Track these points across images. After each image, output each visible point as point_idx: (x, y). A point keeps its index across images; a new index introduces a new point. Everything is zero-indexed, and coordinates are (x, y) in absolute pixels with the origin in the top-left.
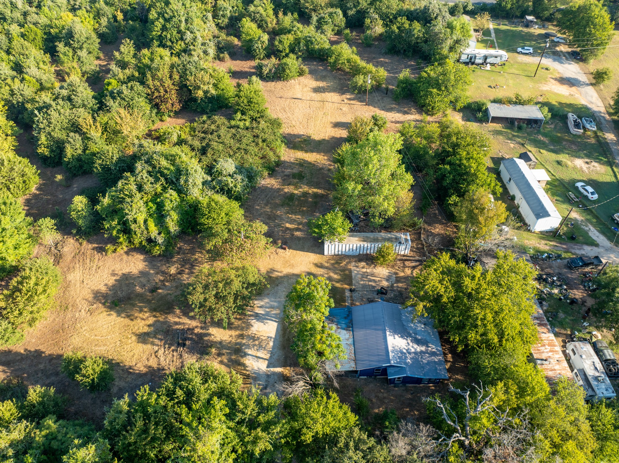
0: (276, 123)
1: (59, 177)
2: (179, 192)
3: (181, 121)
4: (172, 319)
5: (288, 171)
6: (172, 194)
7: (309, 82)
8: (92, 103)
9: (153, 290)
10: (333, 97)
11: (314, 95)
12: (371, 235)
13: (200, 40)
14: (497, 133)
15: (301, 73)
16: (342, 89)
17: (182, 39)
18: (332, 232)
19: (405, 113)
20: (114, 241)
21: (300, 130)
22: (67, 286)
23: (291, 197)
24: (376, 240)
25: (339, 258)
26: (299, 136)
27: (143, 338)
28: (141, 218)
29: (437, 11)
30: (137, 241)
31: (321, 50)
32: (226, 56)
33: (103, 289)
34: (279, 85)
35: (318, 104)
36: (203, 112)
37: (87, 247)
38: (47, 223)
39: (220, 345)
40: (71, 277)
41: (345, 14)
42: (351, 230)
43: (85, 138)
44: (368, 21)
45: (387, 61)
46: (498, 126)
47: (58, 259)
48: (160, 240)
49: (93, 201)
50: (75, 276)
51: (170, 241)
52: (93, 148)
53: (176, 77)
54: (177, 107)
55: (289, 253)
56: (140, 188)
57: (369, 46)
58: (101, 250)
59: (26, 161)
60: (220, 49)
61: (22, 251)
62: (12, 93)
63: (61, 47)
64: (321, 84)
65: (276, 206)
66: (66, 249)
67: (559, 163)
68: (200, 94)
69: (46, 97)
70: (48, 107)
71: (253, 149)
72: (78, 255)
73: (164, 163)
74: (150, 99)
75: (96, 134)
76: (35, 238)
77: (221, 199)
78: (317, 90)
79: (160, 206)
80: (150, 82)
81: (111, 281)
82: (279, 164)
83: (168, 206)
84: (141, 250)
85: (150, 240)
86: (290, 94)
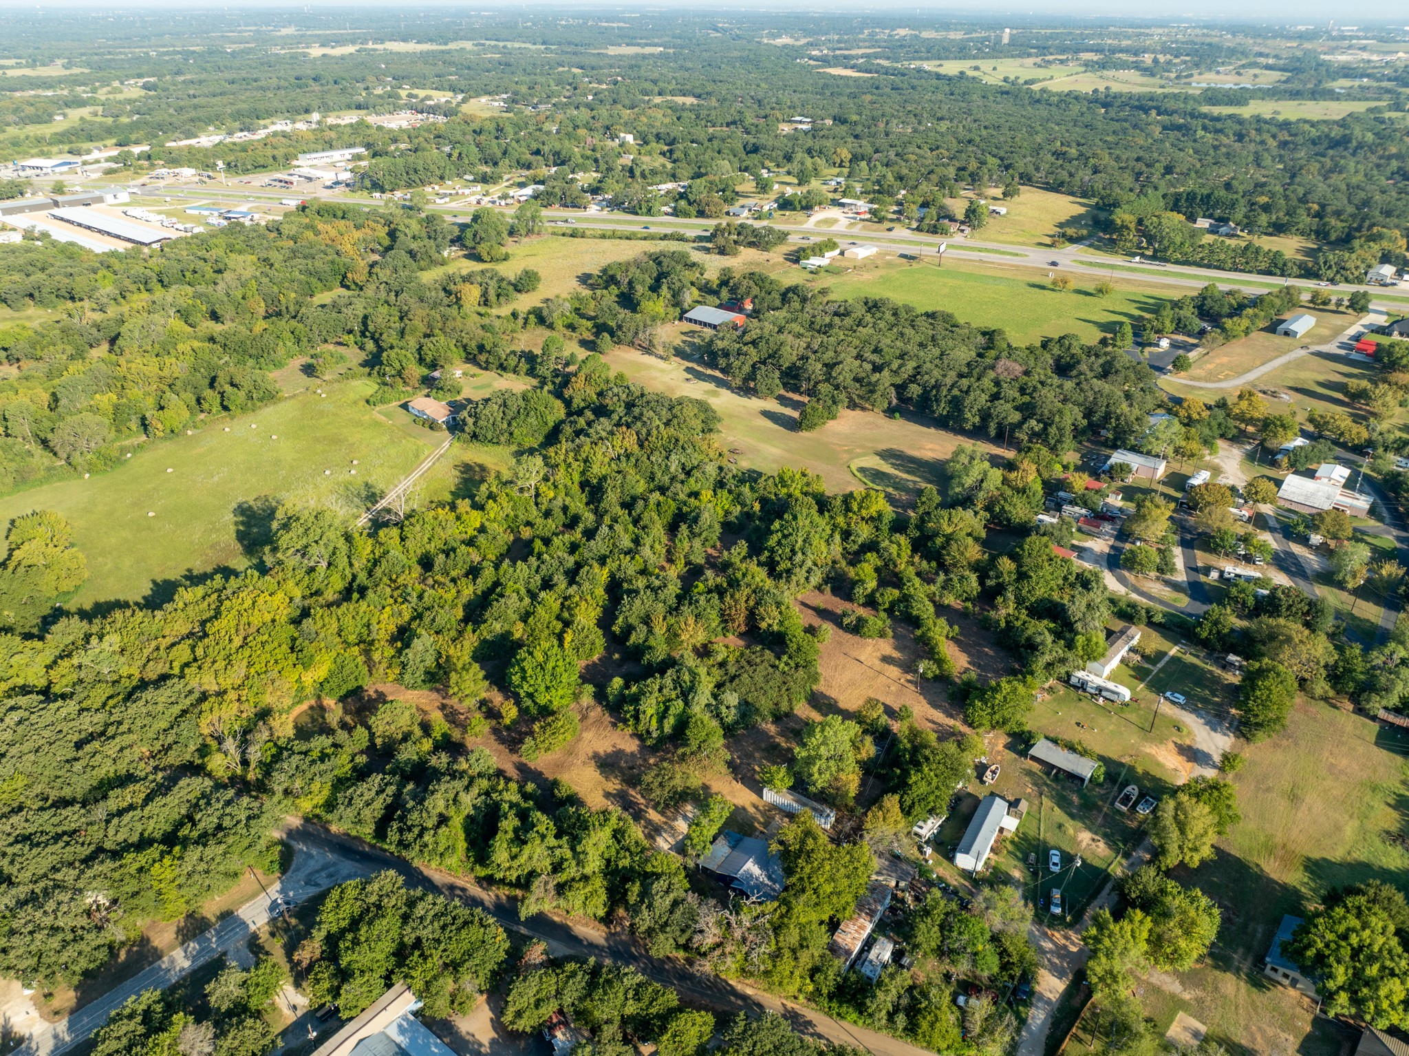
0: (815, 678)
1: (617, 656)
2: (687, 703)
3: (741, 643)
4: (632, 792)
5: (792, 724)
6: (680, 703)
7: (886, 647)
8: (672, 601)
9: (631, 768)
10: (894, 671)
11: (877, 662)
12: (804, 799)
13: (809, 563)
14: (1029, 773)
15: (882, 635)
16: (908, 667)
17: (790, 559)
18: (770, 782)
19: (951, 716)
20: (625, 721)
21: (833, 693)
22: (579, 739)
23: (776, 746)
24: (804, 805)
25: (774, 807)
26: (828, 698)
27: (607, 795)
28: (650, 711)
29: (1080, 615)
30: (640, 728)
31: (918, 618)
32: (828, 588)
33: (602, 753)
34: (855, 639)
35: (871, 673)
36: (761, 642)
37: (607, 718)
38: (589, 689)
39: (649, 822)
40: (585, 735)
41: (981, 582)
42: (790, 789)
43: (650, 631)
44: (1000, 599)
45: (991, 653)
46: (1036, 767)
47: (584, 718)
48: (655, 735)
49: (627, 686)
50: (588, 735)
51: (662, 740)
52: (652, 642)
53: (751, 603)
54: (743, 629)
55: (740, 785)
56: (660, 690)
57: (987, 629)
58: (614, 725)
59: (600, 632)
60: (827, 580)
61: (564, 702)
62: (619, 569)
63: (684, 528)
64: (896, 654)
65: (758, 749)
66: (592, 714)
67: (1060, 826)
68: (764, 625)
69: (641, 583)
70: (637, 592)
71: (773, 693)
72: (598, 722)
73: (687, 677)
74: (722, 613)
75: (660, 629)
76: (576, 696)
77: (714, 723)
78: (886, 659)
79: (667, 709)
80: (728, 599)
81: (610, 750)
82: (789, 715)
83: (672, 711)
84: (640, 737)
85: (648, 732)
86: (855, 654)
